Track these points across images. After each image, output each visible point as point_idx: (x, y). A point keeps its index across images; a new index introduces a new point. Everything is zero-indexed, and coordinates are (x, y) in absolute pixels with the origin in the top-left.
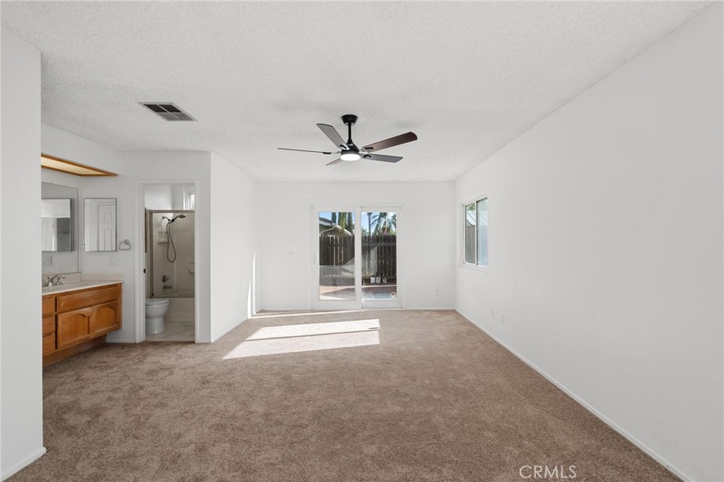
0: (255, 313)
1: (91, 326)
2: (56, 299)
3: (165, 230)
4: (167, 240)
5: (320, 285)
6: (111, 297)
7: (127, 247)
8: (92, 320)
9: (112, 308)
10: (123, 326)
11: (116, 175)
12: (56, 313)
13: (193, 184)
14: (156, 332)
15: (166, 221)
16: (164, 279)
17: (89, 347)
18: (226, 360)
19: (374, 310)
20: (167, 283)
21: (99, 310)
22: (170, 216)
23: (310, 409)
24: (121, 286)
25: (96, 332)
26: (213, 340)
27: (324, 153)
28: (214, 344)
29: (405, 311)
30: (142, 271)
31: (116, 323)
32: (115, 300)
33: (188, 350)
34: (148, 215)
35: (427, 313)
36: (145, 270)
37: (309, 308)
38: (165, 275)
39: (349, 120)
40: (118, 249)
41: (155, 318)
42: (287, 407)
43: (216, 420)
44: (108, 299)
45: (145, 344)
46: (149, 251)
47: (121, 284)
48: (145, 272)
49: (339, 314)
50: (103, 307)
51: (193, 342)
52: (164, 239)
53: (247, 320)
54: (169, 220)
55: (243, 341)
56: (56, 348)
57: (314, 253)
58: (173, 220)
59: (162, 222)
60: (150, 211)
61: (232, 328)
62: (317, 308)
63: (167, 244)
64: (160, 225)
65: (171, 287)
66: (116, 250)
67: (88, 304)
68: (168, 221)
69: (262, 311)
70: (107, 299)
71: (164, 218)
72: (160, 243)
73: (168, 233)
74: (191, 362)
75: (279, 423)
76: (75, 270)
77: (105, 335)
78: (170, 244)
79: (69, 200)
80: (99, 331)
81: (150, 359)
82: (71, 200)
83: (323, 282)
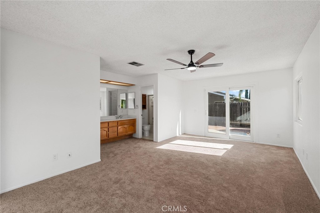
0: (181, 134)
1: (127, 131)
2: (118, 122)
5: (209, 125)
6: (133, 123)
7: (137, 107)
8: (127, 129)
9: (133, 126)
11: (134, 85)
12: (117, 126)
13: (153, 86)
14: (147, 136)
17: (128, 137)
18: (157, 149)
19: (236, 140)
21: (129, 126)
23: (166, 171)
25: (128, 133)
26: (158, 141)
27: (181, 69)
28: (158, 143)
29: (254, 143)
30: (141, 115)
31: (135, 131)
33: (150, 143)
35: (269, 147)
37: (203, 135)
39: (191, 52)
41: (146, 131)
42: (160, 168)
43: (138, 165)
45: (141, 139)
46: (148, 109)
47: (136, 119)
49: (216, 139)
50: (130, 126)
51: (153, 141)
53: (176, 136)
55: (168, 143)
56: (118, 136)
57: (206, 111)
60: (148, 95)
61: (168, 138)
62: (207, 136)
64: (152, 100)
66: (135, 108)
67: (126, 124)
69: (185, 134)
70: (131, 123)
71: (153, 97)
72: (152, 106)
74: (147, 147)
75: (153, 172)
76: (127, 114)
77: (133, 134)
79: (125, 94)
81: (139, 144)
82: (126, 94)
83: (210, 124)
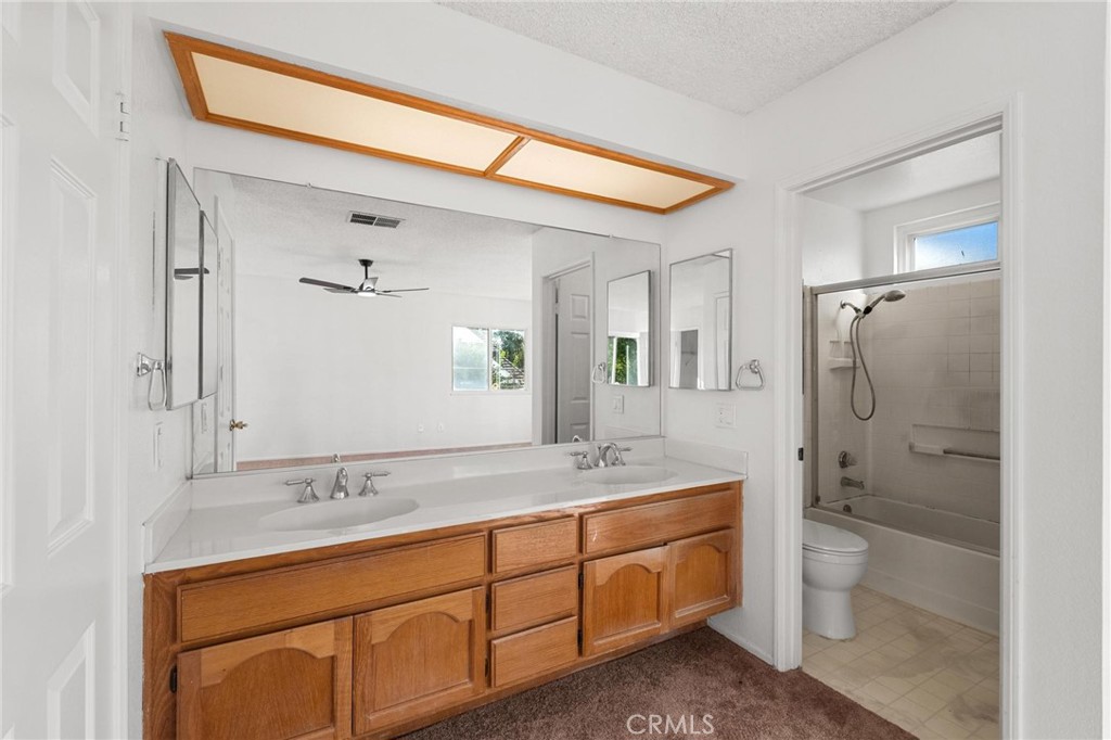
1: (665, 599)
2: (581, 520)
3: (845, 337)
4: (850, 360)
6: (714, 519)
7: (755, 381)
8: (668, 583)
9: (719, 551)
10: (745, 601)
11: (729, 186)
12: (580, 557)
14: (831, 633)
15: (850, 313)
16: (844, 462)
20: (851, 472)
21: (684, 554)
22: (859, 298)
24: (740, 489)
25: (678, 616)
30: (795, 454)
31: (726, 592)
32: (728, 527)
34: (808, 300)
36: (801, 451)
38: (847, 450)
40: (733, 386)
44: (706, 525)
46: (809, 390)
47: (740, 485)
48: (801, 458)
50: (696, 546)
52: (844, 361)
54: (857, 310)
56: (580, 652)
58: (868, 310)
59: (839, 314)
60: (811, 289)
63: (852, 372)
64: (834, 323)
65: (860, 485)
66: (730, 389)
67: (657, 537)
68: (854, 314)
70: (704, 523)
71: (843, 306)
72: (834, 370)
73: (855, 344)
76: (654, 431)
78: (860, 372)
80: (686, 614)
